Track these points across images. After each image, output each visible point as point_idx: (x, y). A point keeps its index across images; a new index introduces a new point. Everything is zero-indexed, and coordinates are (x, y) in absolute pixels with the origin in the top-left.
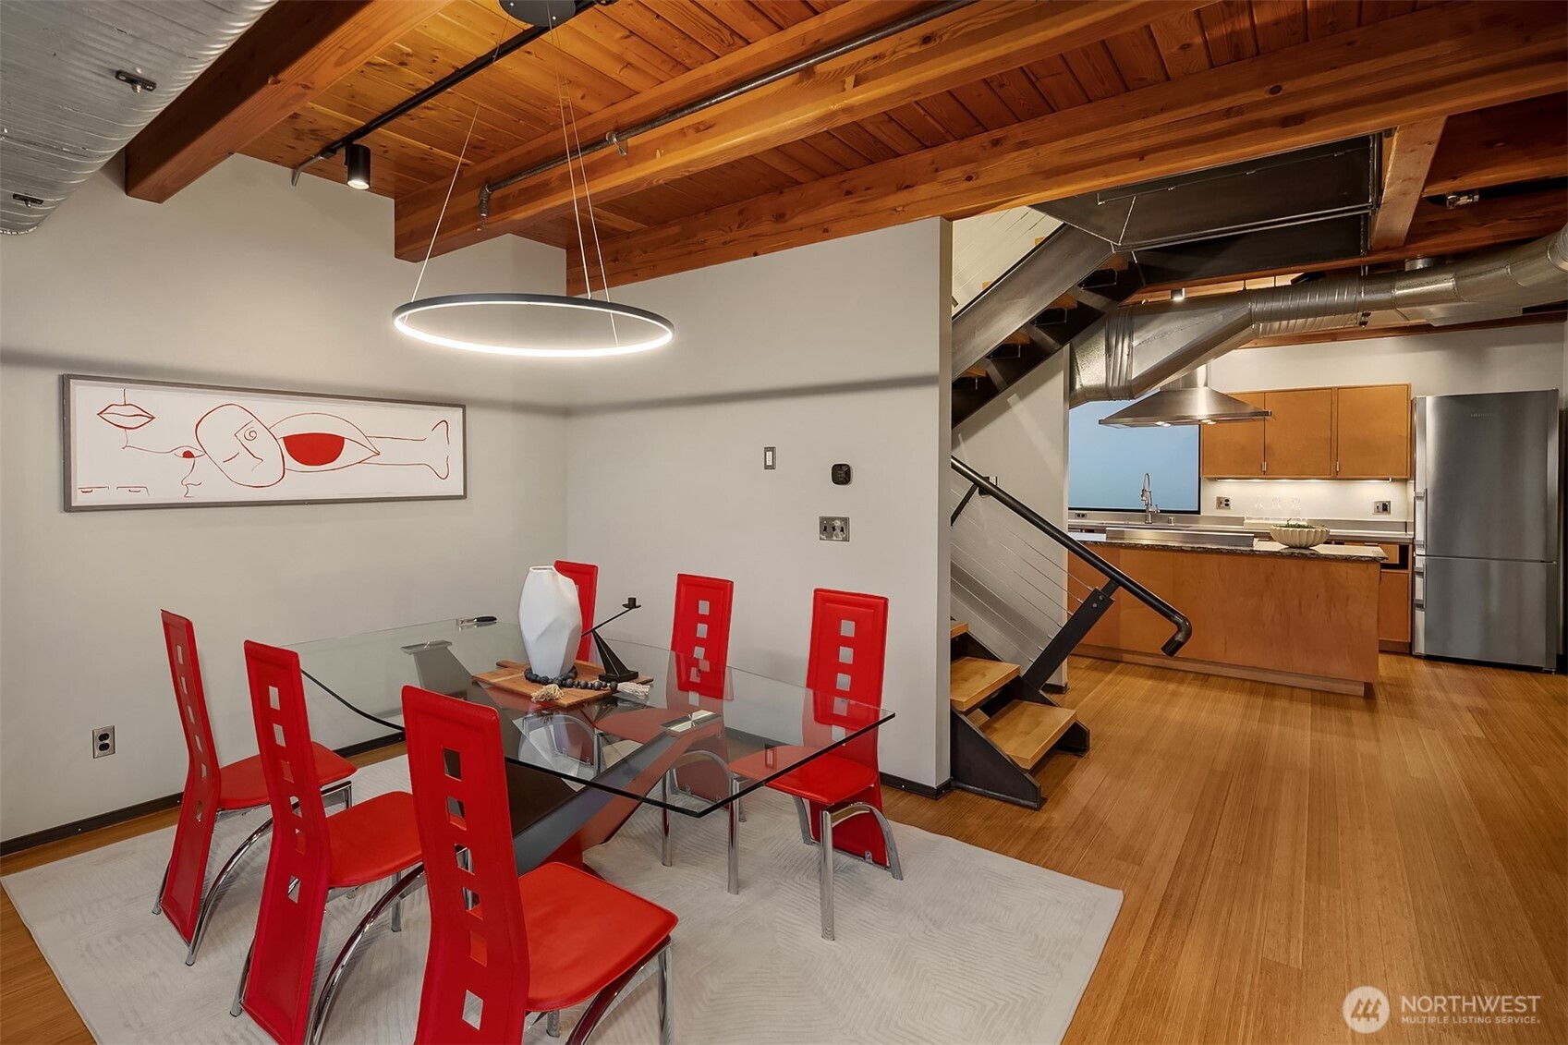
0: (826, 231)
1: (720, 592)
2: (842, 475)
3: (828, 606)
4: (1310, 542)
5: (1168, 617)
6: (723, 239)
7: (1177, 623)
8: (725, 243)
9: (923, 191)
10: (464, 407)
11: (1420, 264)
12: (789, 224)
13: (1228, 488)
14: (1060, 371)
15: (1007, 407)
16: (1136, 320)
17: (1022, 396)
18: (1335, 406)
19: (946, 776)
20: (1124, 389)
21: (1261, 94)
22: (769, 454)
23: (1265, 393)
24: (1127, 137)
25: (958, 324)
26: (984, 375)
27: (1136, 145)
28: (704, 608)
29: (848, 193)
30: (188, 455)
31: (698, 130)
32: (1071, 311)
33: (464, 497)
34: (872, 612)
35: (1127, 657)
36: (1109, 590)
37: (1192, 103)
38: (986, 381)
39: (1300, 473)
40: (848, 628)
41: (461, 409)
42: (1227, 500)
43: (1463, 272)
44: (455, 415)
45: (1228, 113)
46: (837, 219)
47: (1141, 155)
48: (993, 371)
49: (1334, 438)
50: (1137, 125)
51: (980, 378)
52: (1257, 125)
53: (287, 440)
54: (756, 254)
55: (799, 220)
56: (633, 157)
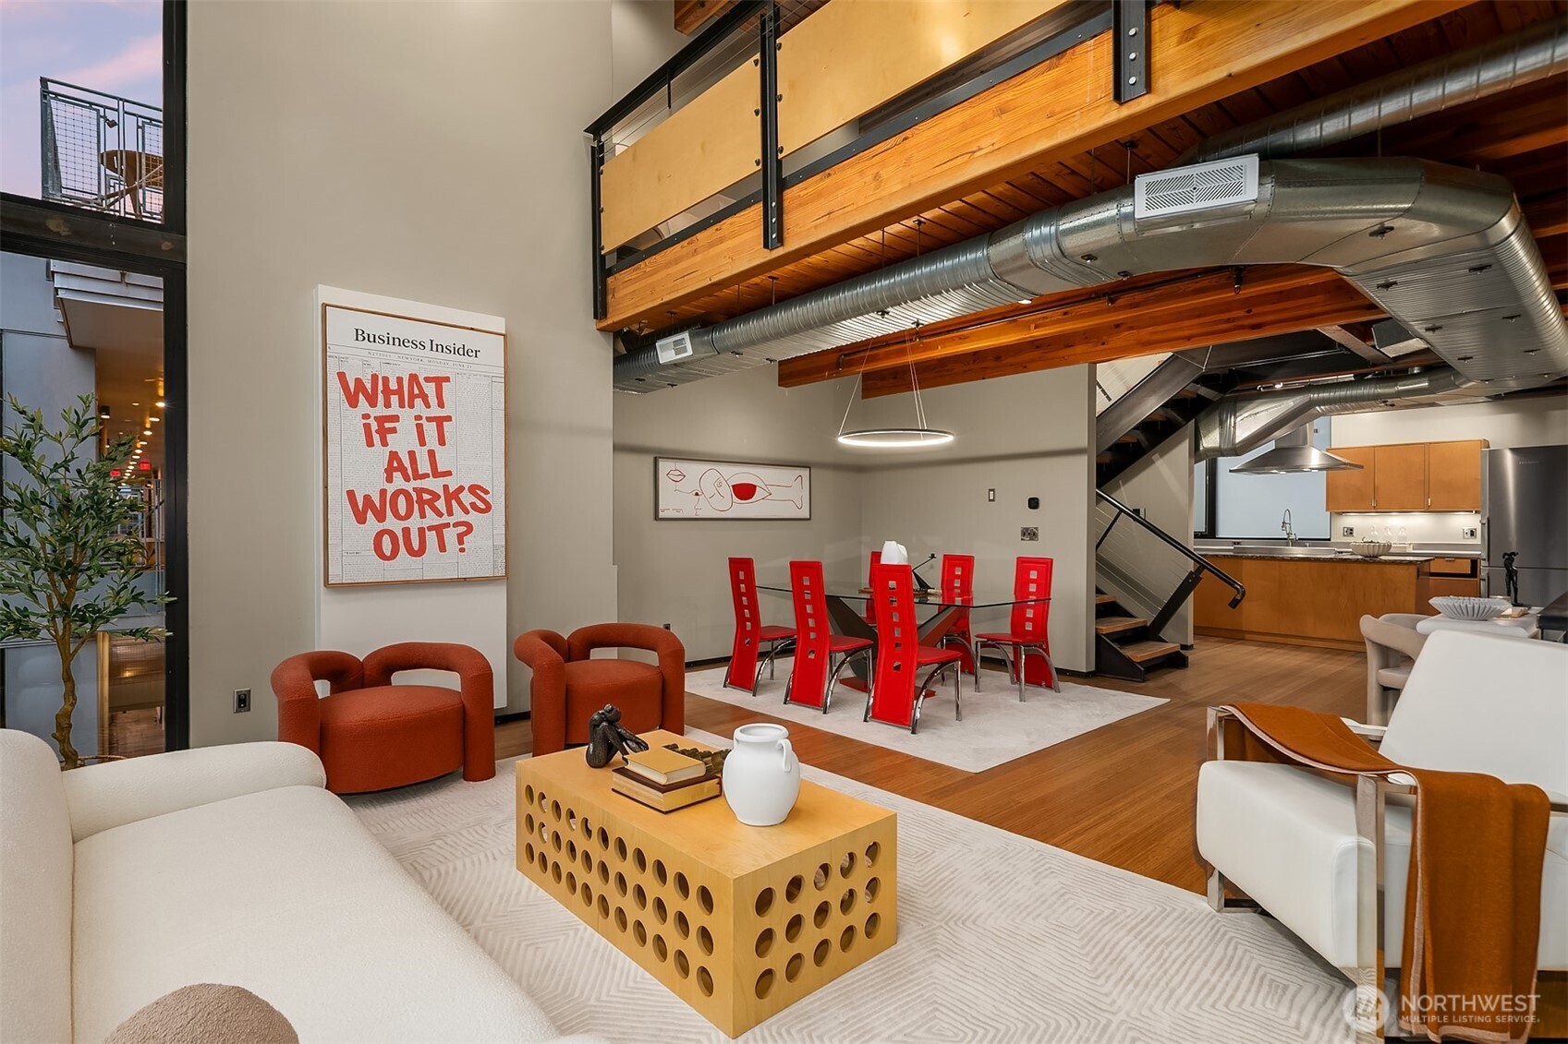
0: (1025, 367)
1: (966, 563)
2: (1034, 503)
3: (1024, 565)
4: (1380, 552)
5: (1232, 585)
6: (965, 368)
7: (1237, 589)
8: (965, 371)
9: (1078, 349)
10: (810, 468)
11: (1416, 371)
12: (1003, 362)
13: (1352, 520)
14: (1185, 439)
15: (1152, 462)
16: (1239, 405)
17: (1162, 455)
18: (1427, 457)
19: (1093, 668)
20: (1231, 449)
21: (1242, 313)
22: (992, 493)
23: (1374, 447)
24: (1181, 329)
25: (1100, 422)
26: (1136, 441)
27: (1186, 333)
28: (958, 572)
29: (1038, 347)
30: (697, 494)
31: (960, 338)
32: (1193, 399)
33: (809, 519)
34: (1045, 566)
35: (1248, 636)
36: (1198, 571)
37: (1211, 314)
38: (1138, 444)
39: (1404, 510)
40: (1033, 575)
41: (808, 470)
42: (1351, 530)
43: (1434, 377)
44: (805, 473)
45: (1228, 320)
46: (1032, 361)
47: (1189, 338)
48: (1141, 437)
49: (1427, 479)
50: (1187, 323)
51: (1133, 443)
52: (1242, 327)
53: (733, 486)
54: (984, 379)
55: (1010, 360)
56: (927, 348)
